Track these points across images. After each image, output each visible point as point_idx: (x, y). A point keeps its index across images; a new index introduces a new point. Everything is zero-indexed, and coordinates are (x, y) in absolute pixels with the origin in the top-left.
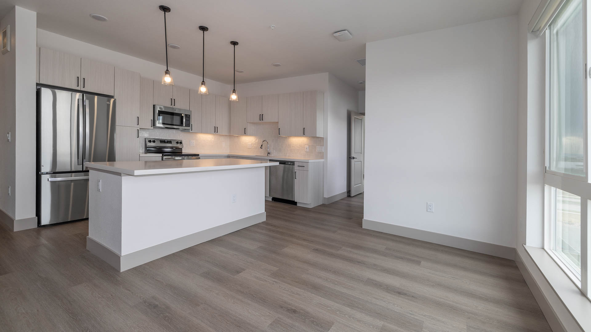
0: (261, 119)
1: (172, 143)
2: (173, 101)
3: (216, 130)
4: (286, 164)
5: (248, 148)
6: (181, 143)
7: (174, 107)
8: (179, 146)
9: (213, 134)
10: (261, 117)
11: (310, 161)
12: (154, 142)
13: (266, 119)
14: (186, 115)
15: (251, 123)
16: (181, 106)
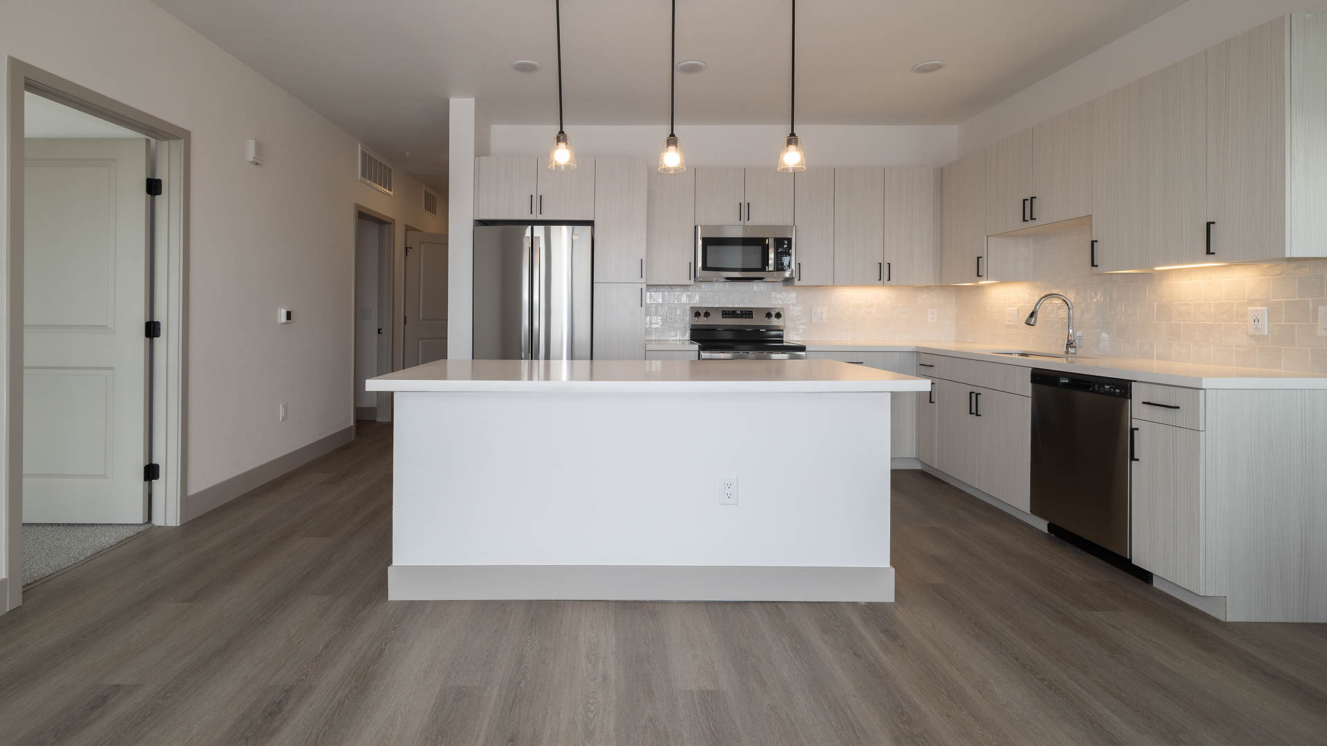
0: (1028, 217)
1: (752, 317)
2: (744, 210)
3: (884, 274)
4: (1093, 391)
5: (1009, 326)
6: (778, 315)
7: (747, 223)
8: (775, 322)
9: (879, 286)
10: (1028, 208)
11: (1206, 383)
12: (707, 314)
13: (1044, 214)
14: (779, 242)
15: (997, 235)
16: (765, 218)
